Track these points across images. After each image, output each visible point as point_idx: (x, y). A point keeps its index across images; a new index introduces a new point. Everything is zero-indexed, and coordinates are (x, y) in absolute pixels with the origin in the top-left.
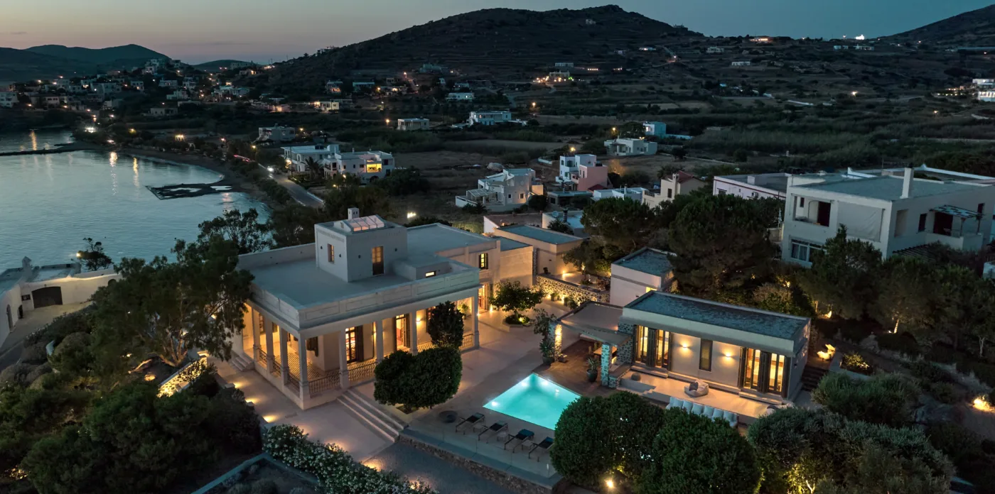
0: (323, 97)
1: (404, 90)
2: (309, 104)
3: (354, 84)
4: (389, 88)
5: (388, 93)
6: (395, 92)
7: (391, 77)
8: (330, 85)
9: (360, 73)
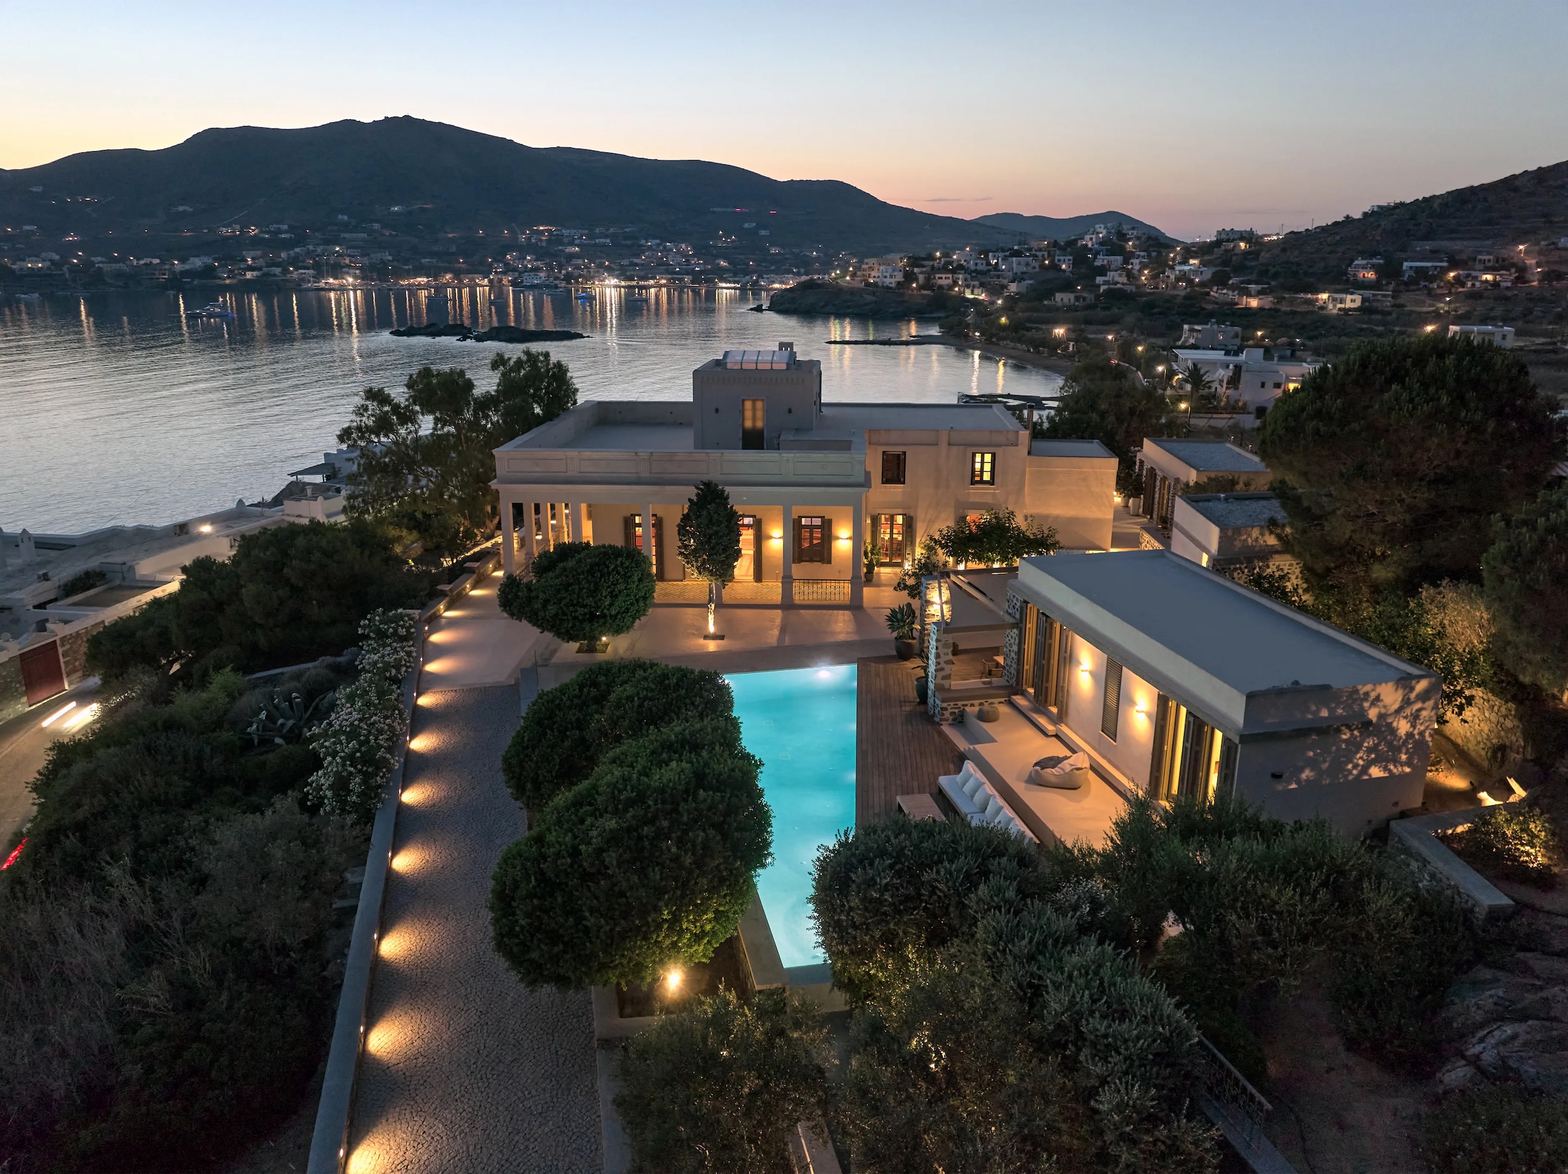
0: (1339, 287)
1: (1506, 279)
2: (1309, 296)
3: (1406, 264)
4: (1474, 273)
5: (1469, 284)
6: (1487, 281)
7: (1489, 253)
8: (1358, 266)
9: (1428, 246)
